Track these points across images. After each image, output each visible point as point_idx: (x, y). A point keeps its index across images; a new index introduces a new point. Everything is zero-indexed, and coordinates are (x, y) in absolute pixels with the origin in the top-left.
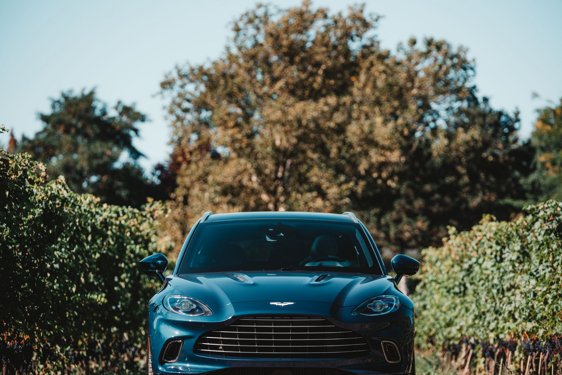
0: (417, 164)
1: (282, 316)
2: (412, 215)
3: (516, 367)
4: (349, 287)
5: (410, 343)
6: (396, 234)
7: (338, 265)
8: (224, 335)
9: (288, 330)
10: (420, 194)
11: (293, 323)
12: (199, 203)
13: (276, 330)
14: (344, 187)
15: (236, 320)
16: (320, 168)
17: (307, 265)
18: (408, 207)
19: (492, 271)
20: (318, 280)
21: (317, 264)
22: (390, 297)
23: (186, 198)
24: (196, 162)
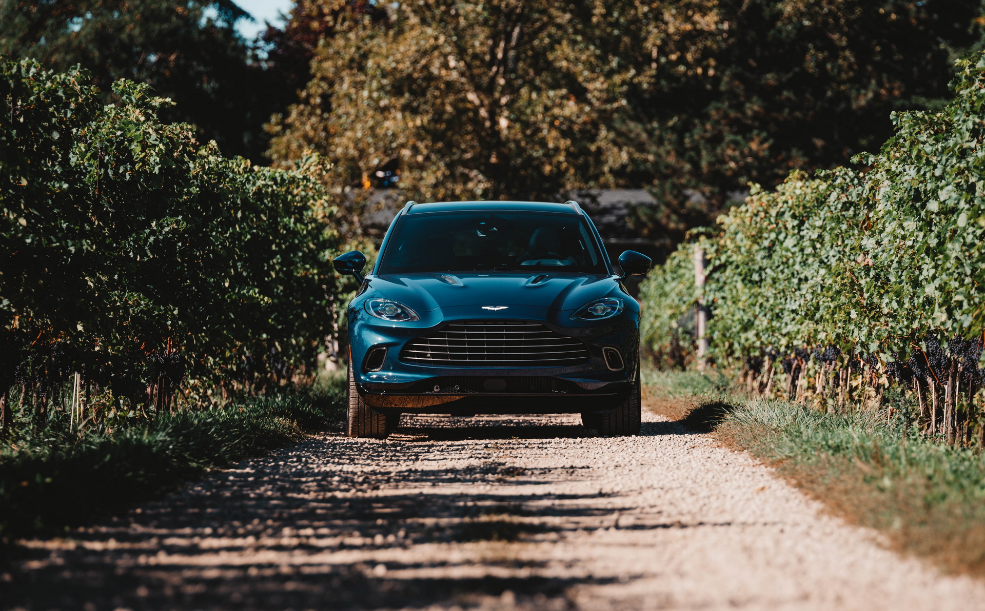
0: (752, 34)
1: (495, 321)
2: (743, 129)
3: (809, 382)
4: (570, 288)
5: (635, 350)
6: (710, 164)
7: (559, 263)
8: (432, 342)
9: (501, 336)
10: (754, 89)
11: (507, 329)
12: (352, 111)
13: (488, 336)
14: (617, 79)
16: (574, 43)
17: (523, 264)
18: (733, 114)
19: (793, 254)
20: (534, 282)
21: (535, 263)
22: (613, 299)
23: (326, 99)
24: (345, 33)
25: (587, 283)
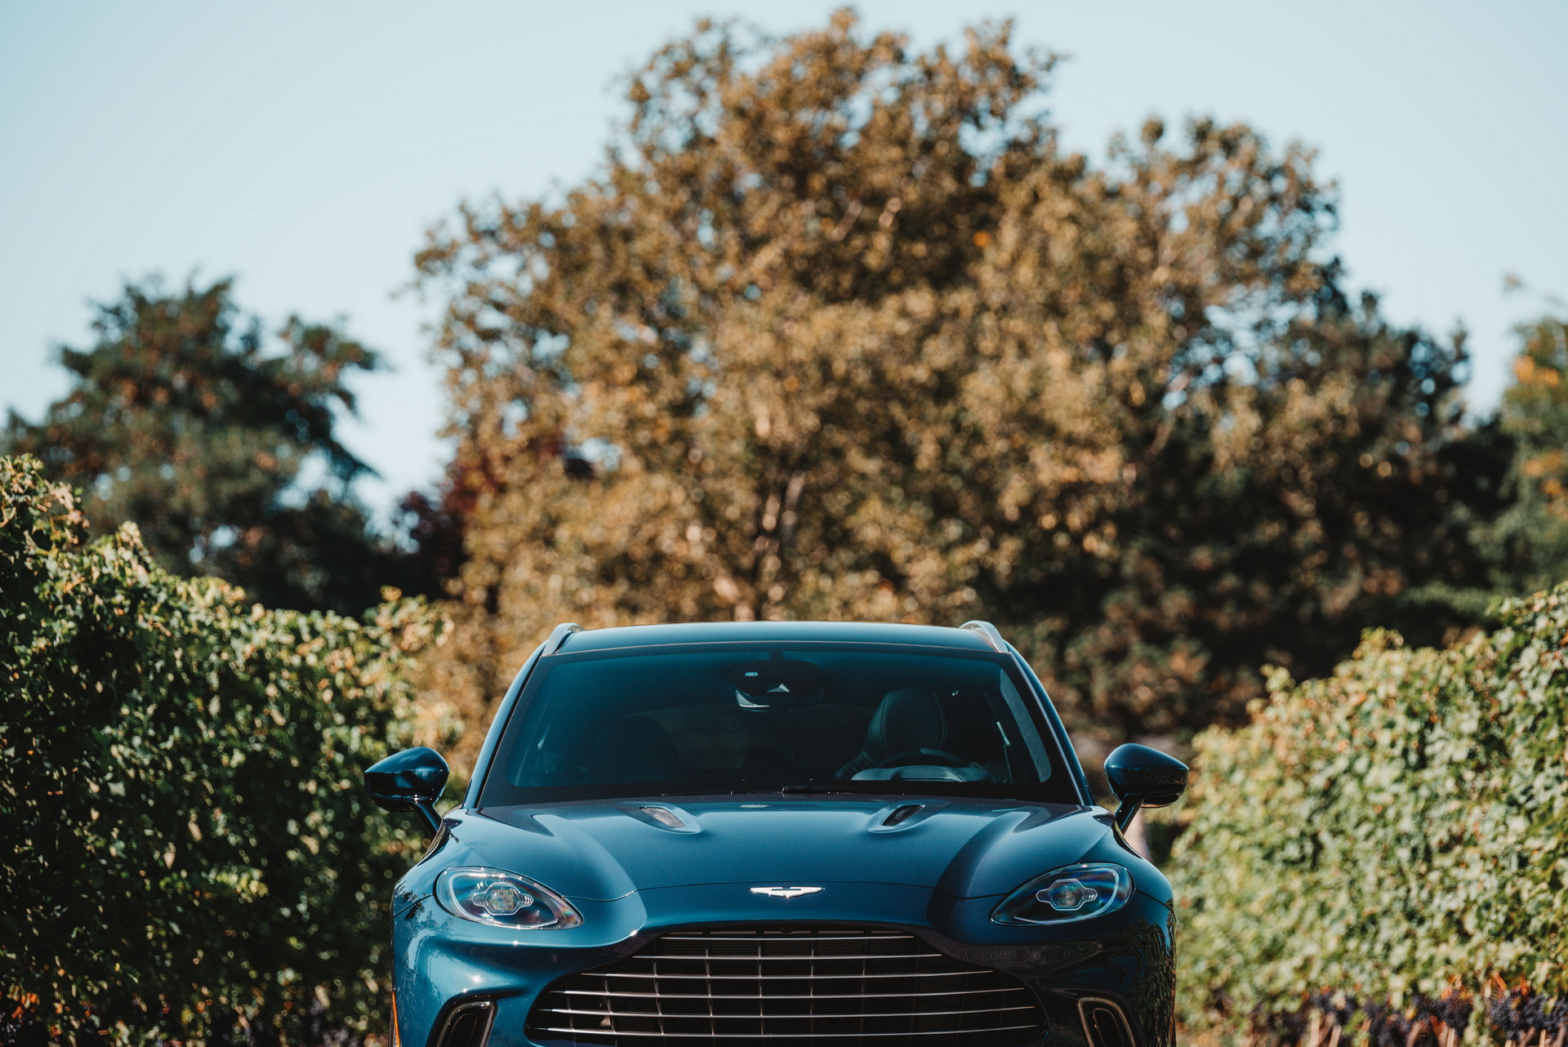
0: (1170, 488)
1: (786, 927)
2: (1158, 637)
4: (981, 840)
6: (1110, 693)
7: (951, 776)
8: (615, 985)
10: (1180, 575)
11: (819, 948)
12: (533, 607)
13: (767, 967)
14: (959, 556)
15: (651, 939)
16: (888, 501)
17: (857, 777)
18: (1144, 613)
19: (1396, 796)
20: (890, 821)
21: (887, 774)
22: (1101, 868)
23: (493, 593)
24: (522, 488)
25: (1026, 825)
